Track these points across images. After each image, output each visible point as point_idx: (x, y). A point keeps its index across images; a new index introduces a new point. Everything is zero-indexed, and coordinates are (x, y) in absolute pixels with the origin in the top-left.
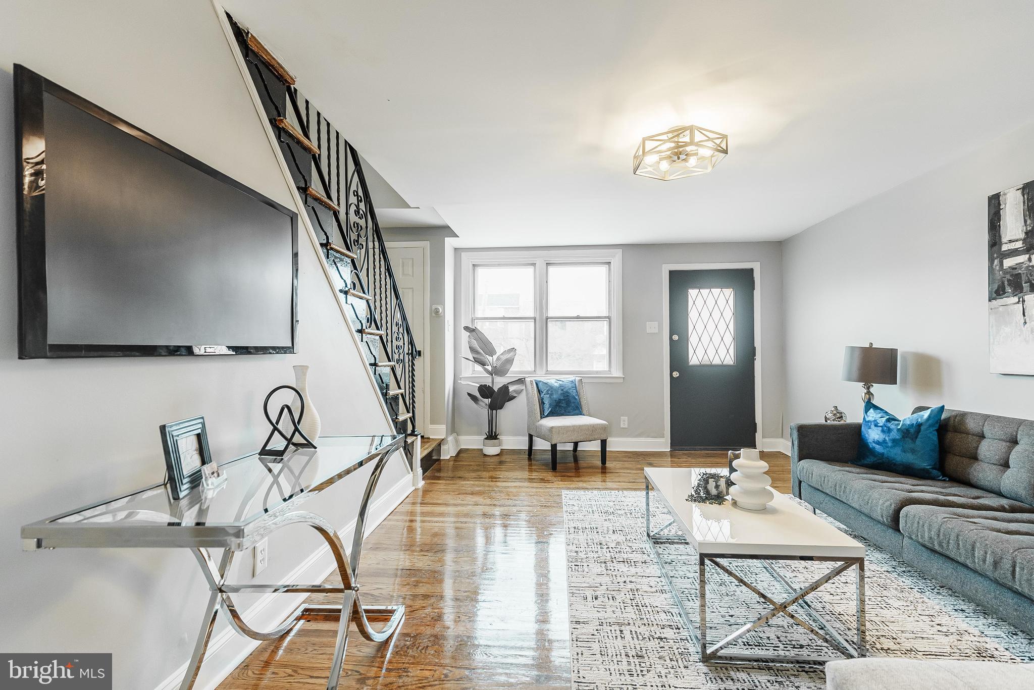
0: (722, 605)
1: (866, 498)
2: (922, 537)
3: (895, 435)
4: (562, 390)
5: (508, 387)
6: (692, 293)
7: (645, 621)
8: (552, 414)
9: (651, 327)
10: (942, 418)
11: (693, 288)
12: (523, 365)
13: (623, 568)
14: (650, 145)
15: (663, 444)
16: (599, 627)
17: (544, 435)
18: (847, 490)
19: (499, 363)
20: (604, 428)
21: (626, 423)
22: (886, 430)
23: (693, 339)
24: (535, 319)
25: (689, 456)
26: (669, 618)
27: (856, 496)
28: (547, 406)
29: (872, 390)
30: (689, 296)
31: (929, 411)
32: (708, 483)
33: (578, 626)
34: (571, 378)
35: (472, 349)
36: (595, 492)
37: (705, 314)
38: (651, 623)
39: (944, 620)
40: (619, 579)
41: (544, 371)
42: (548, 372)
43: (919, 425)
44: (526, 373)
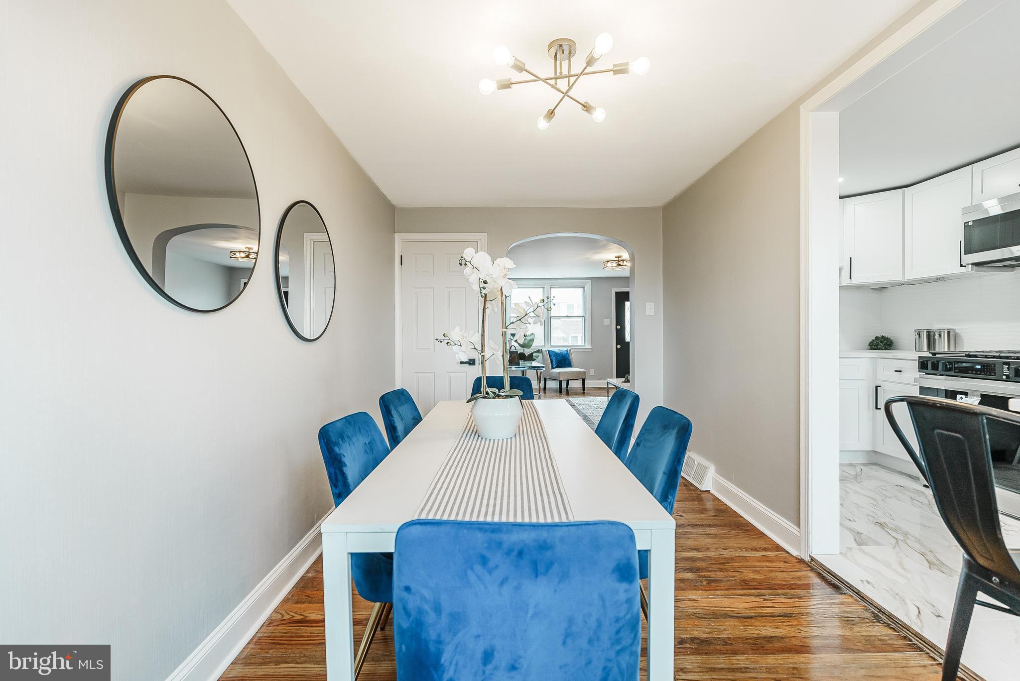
4: (562, 355)
5: (533, 353)
8: (557, 366)
9: (607, 322)
11: (628, 301)
12: (538, 343)
17: (554, 377)
19: (526, 342)
20: (584, 373)
21: (594, 372)
23: (627, 328)
28: (554, 362)
30: (626, 305)
34: (565, 349)
41: (551, 345)
44: (542, 347)
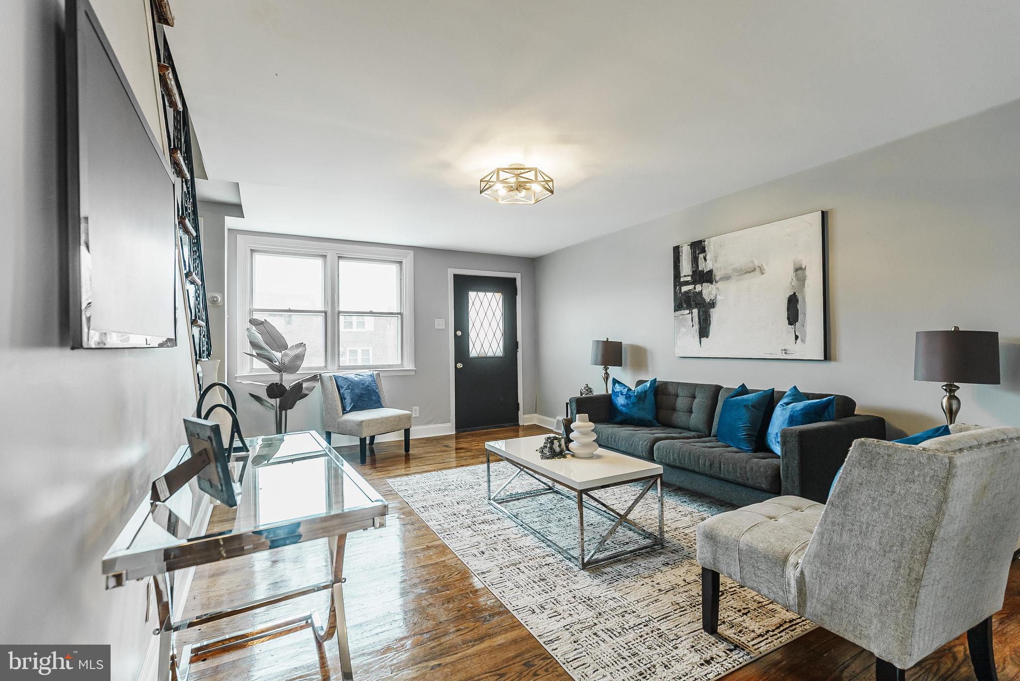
0: (569, 532)
1: (631, 442)
2: (669, 459)
3: (633, 400)
4: (363, 384)
5: (302, 384)
6: (472, 295)
7: (530, 557)
8: (355, 408)
9: (439, 324)
10: (656, 385)
11: (473, 290)
12: (313, 361)
13: (486, 527)
14: (503, 175)
15: (448, 428)
16: (501, 571)
17: (350, 430)
18: (617, 440)
19: (288, 359)
20: (408, 418)
21: (418, 412)
22: (628, 397)
23: (472, 335)
24: (326, 313)
25: (473, 435)
26: (543, 550)
27: (623, 443)
28: (348, 400)
29: (608, 371)
30: (469, 298)
31: (649, 381)
32: (554, 444)
33: (485, 576)
34: (368, 372)
35: (254, 345)
36: (418, 476)
37: (481, 314)
38: (534, 557)
39: (681, 509)
40: (490, 536)
41: (336, 367)
42: (340, 368)
43: (646, 392)
44: (320, 368)
